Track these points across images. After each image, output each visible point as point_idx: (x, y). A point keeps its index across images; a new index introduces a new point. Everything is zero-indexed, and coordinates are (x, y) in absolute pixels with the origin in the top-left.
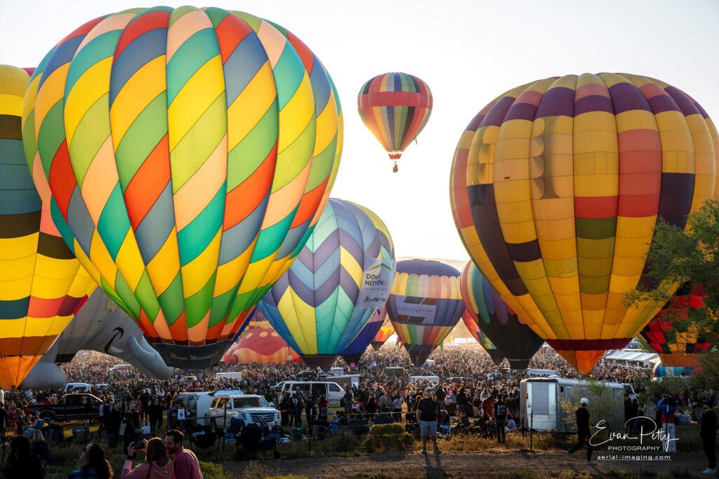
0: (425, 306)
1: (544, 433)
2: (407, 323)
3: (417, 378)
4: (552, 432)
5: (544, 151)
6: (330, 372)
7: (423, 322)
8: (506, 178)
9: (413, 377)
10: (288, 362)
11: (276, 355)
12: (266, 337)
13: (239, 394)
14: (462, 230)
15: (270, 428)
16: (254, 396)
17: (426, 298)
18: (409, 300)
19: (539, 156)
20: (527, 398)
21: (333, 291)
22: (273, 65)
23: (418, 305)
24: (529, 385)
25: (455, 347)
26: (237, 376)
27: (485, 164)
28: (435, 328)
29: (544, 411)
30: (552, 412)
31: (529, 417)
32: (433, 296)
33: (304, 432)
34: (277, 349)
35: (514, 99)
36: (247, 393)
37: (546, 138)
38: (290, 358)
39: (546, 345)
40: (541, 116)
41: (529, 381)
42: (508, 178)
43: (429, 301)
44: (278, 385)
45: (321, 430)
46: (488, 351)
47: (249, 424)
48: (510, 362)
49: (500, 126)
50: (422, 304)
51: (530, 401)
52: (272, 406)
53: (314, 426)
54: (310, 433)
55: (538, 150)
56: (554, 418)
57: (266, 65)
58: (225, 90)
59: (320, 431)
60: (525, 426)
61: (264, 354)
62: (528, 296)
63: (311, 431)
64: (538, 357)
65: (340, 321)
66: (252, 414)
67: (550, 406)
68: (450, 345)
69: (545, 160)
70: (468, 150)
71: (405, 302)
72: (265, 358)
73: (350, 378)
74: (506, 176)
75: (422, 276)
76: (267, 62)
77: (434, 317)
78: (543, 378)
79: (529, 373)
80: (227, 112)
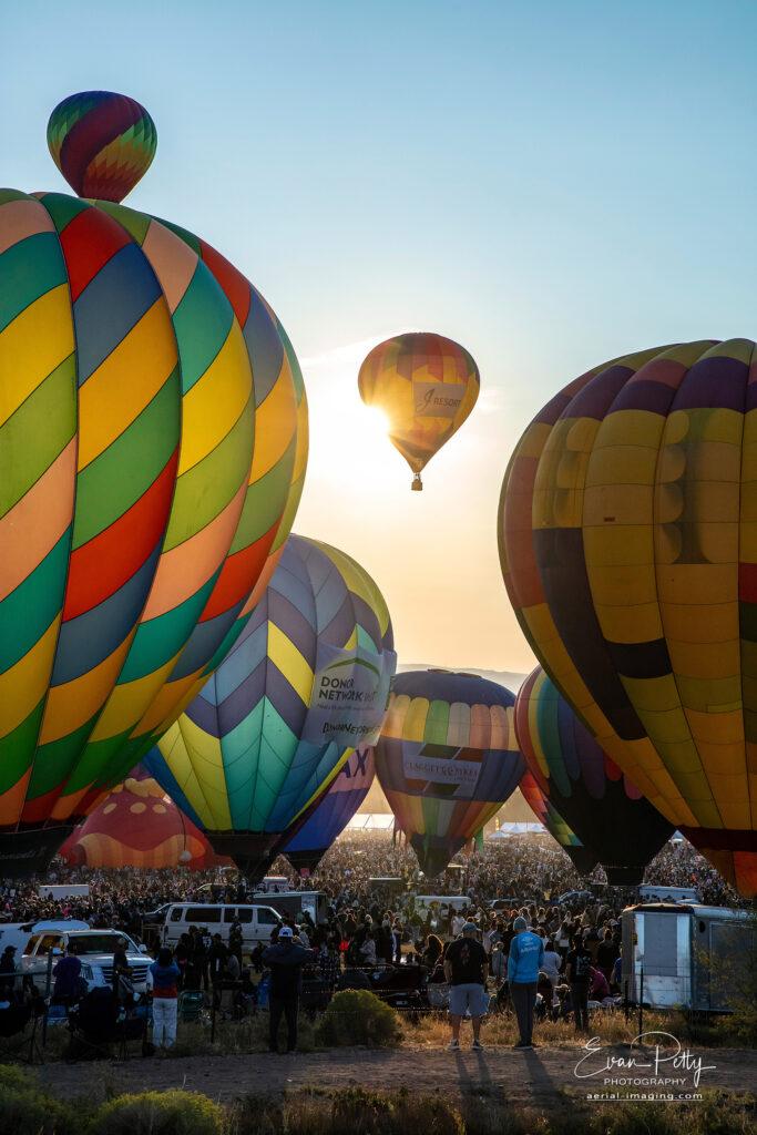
0: (460, 764)
1: (666, 1011)
2: (421, 794)
3: (429, 898)
4: (683, 1011)
5: (685, 473)
6: (261, 886)
7: (455, 793)
8: (606, 520)
9: (422, 897)
10: (182, 863)
11: (159, 850)
12: (142, 814)
13: (82, 929)
14: (524, 610)
15: (137, 996)
16: (109, 932)
17: (464, 749)
18: (431, 750)
19: (675, 482)
20: (636, 943)
21: (252, 708)
22: (172, 307)
23: (448, 761)
24: (640, 919)
25: (503, 840)
26: (78, 891)
27: (568, 489)
28: (475, 804)
29: (668, 969)
30: (683, 970)
31: (638, 979)
32: (477, 744)
33: (202, 1003)
34: (163, 838)
35: (631, 373)
36: (96, 926)
37: (689, 448)
38: (187, 855)
39: (678, 839)
40: (681, 408)
41: (639, 909)
42: (612, 519)
43: (469, 754)
44: (159, 910)
45: (237, 1000)
46: (567, 848)
47: (96, 988)
48: (609, 872)
49: (601, 420)
50: (456, 759)
51: (640, 948)
52: (144, 952)
53: (224, 992)
54: (216, 1006)
55: (672, 470)
56: (688, 981)
57: (157, 306)
58: (76, 352)
59: (235, 1003)
60: (631, 999)
61: (135, 846)
62: (645, 741)
63: (217, 1001)
64: (661, 861)
65: (272, 767)
66: (103, 968)
67: (679, 958)
68: (493, 836)
69: (685, 489)
70: (537, 460)
71: (421, 754)
72: (138, 855)
73: (298, 899)
74: (607, 516)
75: (455, 705)
76: (161, 299)
77: (475, 784)
78: (666, 905)
79: (643, 893)
80: (78, 395)
